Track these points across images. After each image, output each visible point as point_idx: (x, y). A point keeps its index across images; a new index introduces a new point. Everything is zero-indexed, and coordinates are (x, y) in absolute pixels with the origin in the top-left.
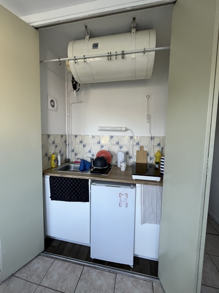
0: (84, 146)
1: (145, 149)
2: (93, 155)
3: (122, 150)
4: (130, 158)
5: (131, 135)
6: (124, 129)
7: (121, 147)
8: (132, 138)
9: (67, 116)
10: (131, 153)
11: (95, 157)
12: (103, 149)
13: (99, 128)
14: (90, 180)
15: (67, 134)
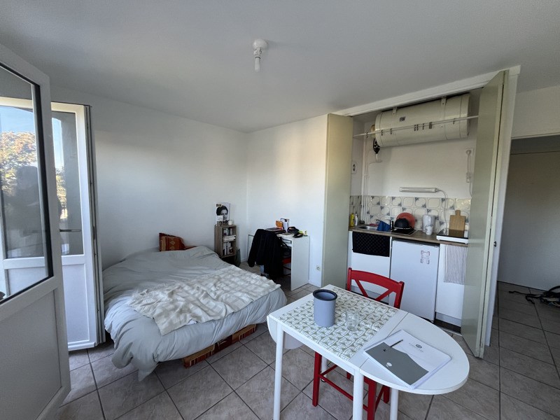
0: (382, 208)
1: (462, 214)
2: (392, 218)
3: (430, 213)
4: (441, 223)
5: (444, 197)
6: (433, 190)
7: (428, 211)
8: (443, 200)
9: (363, 177)
10: (442, 218)
11: (395, 220)
12: (404, 212)
13: (401, 189)
14: (391, 238)
15: (362, 194)
